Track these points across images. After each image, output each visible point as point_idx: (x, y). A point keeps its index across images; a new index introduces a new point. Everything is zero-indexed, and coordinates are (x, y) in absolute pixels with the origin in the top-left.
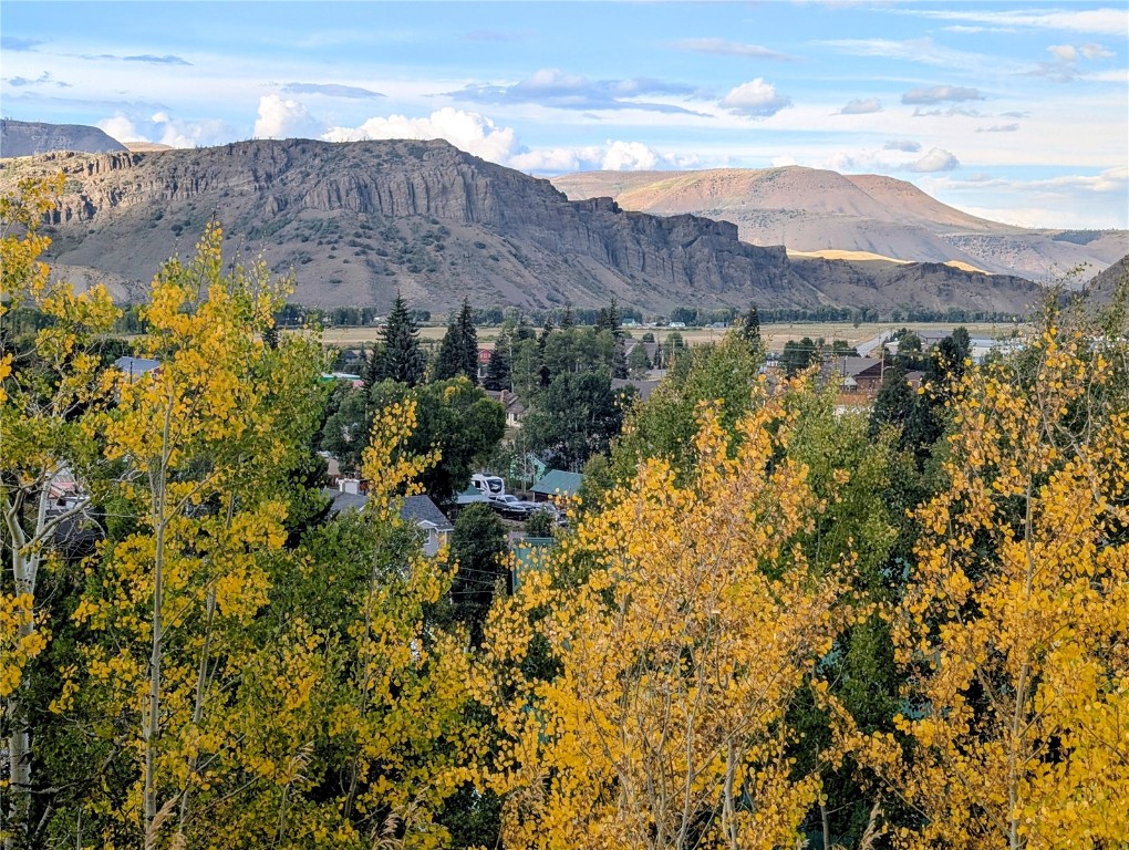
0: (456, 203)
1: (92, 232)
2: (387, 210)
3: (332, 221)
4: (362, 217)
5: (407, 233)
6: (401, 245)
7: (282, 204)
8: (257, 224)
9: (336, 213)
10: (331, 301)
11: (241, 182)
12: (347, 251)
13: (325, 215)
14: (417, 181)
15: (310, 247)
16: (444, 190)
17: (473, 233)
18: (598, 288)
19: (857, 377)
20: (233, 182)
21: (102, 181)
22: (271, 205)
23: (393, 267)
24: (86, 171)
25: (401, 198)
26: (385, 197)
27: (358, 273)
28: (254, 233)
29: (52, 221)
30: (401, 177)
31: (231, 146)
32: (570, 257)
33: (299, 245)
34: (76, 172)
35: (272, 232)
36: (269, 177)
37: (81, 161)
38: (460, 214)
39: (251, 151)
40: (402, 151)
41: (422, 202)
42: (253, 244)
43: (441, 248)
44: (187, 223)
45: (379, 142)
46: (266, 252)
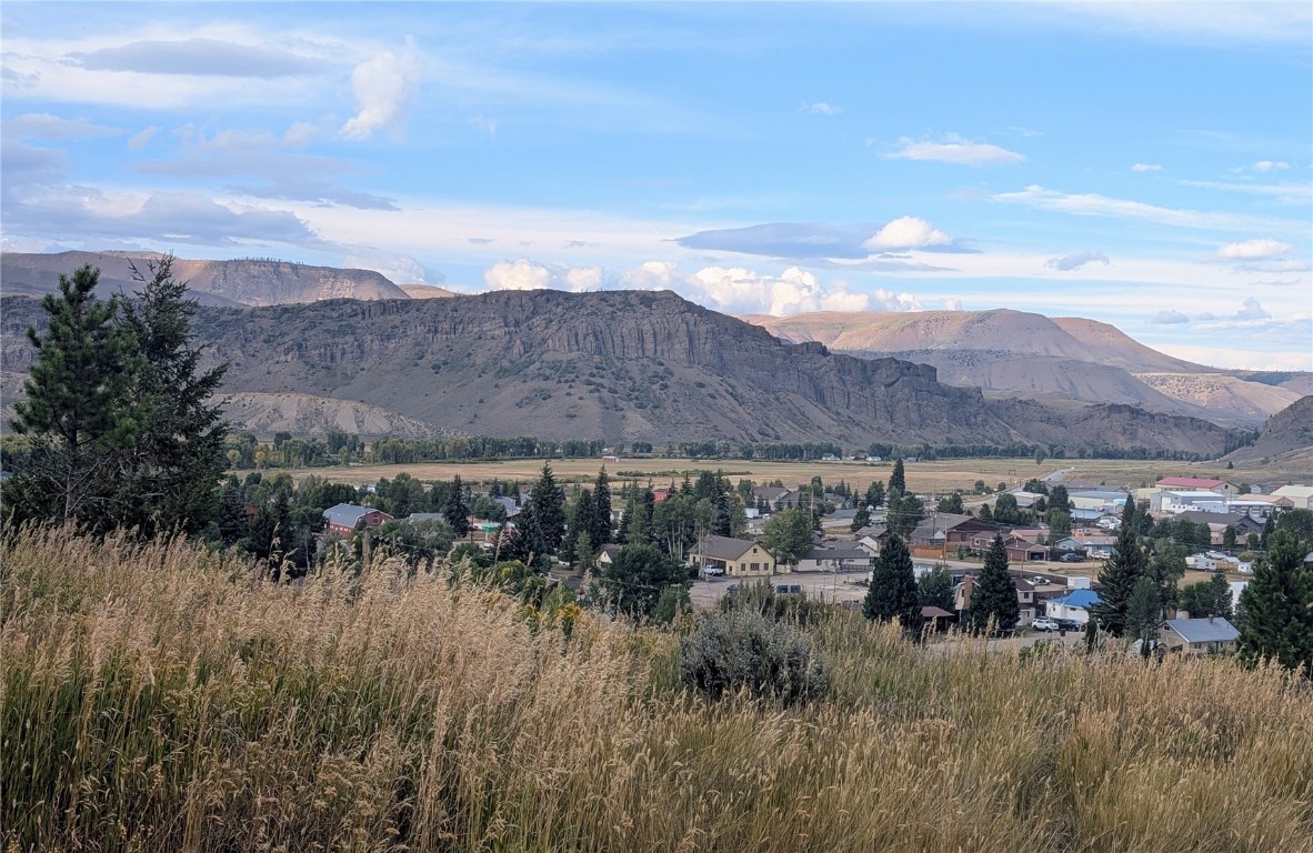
0: (680, 348)
1: (363, 369)
2: (618, 352)
3: (569, 362)
4: (597, 358)
5: (635, 373)
6: (630, 384)
7: (528, 347)
8: (506, 364)
9: (574, 355)
10: (564, 434)
11: (494, 328)
12: (581, 389)
13: (564, 357)
14: (646, 327)
15: (549, 385)
16: (669, 336)
17: (694, 374)
18: (804, 423)
20: (487, 326)
21: (373, 324)
22: (518, 348)
23: (622, 404)
24: (360, 316)
25: (631, 343)
26: (617, 340)
27: (591, 408)
28: (503, 372)
29: (329, 359)
30: (632, 323)
31: (485, 295)
32: (782, 395)
33: (541, 384)
34: (350, 316)
35: (516, 371)
36: (517, 324)
37: (355, 307)
38: (684, 356)
39: (503, 300)
40: (634, 301)
41: (650, 346)
42: (501, 382)
43: (666, 386)
44: (445, 363)
45: (614, 293)
46: (514, 389)
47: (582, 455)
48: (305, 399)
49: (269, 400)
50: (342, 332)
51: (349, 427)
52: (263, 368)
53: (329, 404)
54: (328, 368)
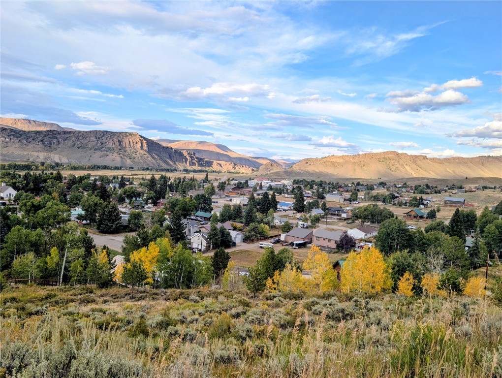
0: (139, 145)
1: (59, 147)
2: (124, 146)
3: (113, 148)
4: (119, 147)
5: (128, 151)
6: (127, 153)
7: (102, 144)
8: (96, 147)
9: (114, 146)
10: (113, 165)
11: (93, 139)
12: (115, 154)
13: (111, 146)
14: (131, 141)
15: (108, 153)
16: (137, 143)
17: (143, 152)
18: (168, 164)
19: (232, 189)
20: (91, 138)
21: (61, 137)
22: (99, 144)
23: (126, 158)
24: (58, 134)
25: (127, 144)
26: (124, 143)
27: (118, 159)
28: (95, 149)
29: (50, 144)
30: (127, 140)
31: (91, 131)
32: (162, 157)
33: (106, 153)
34: (55, 134)
35: (99, 149)
36: (99, 138)
37: (56, 132)
38: (140, 148)
39: (95, 133)
40: (128, 134)
41: (132, 145)
42: (95, 152)
43: (136, 154)
44: (81, 147)
45: (123, 132)
46: (98, 153)
47: (118, 169)
48: (45, 154)
49: (36, 154)
50: (53, 138)
51: (58, 161)
52: (33, 145)
53: (52, 155)
54: (50, 147)
